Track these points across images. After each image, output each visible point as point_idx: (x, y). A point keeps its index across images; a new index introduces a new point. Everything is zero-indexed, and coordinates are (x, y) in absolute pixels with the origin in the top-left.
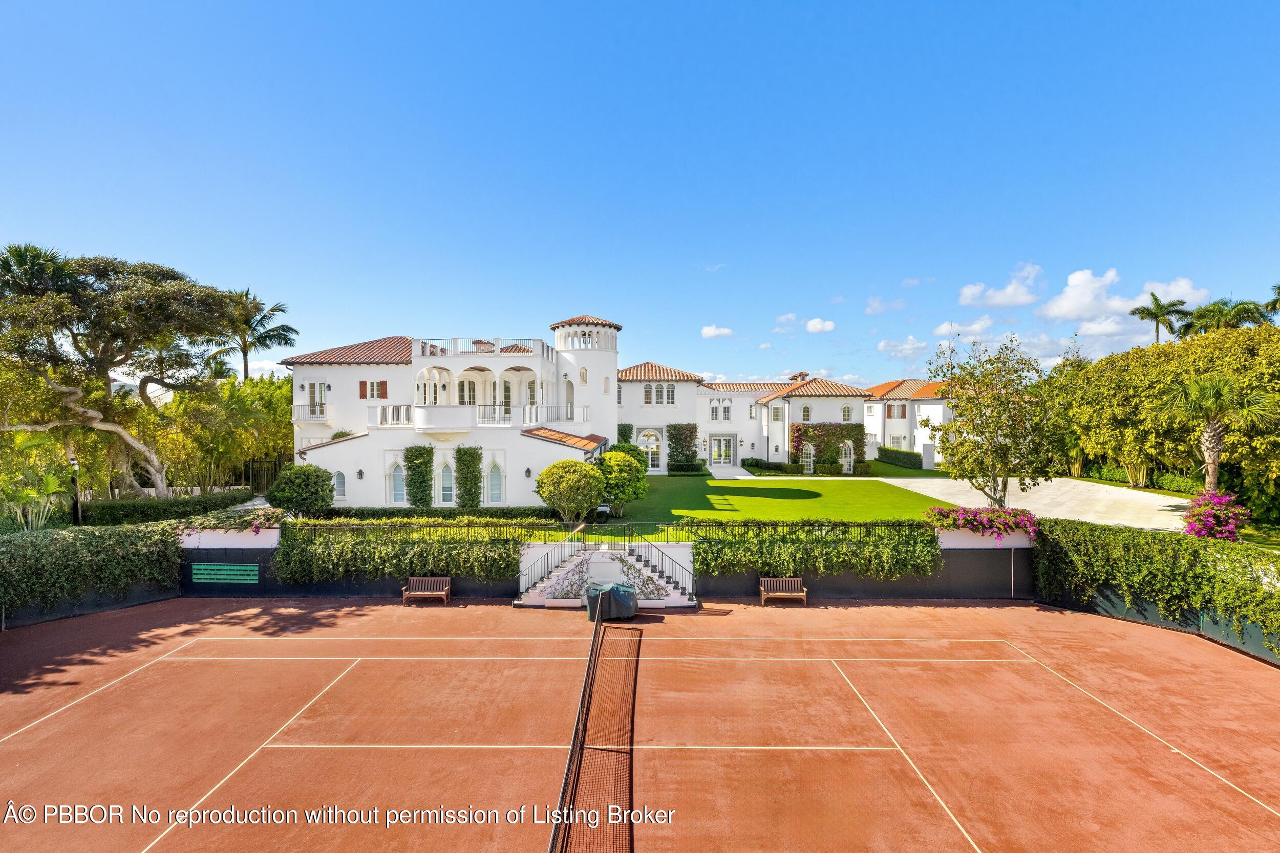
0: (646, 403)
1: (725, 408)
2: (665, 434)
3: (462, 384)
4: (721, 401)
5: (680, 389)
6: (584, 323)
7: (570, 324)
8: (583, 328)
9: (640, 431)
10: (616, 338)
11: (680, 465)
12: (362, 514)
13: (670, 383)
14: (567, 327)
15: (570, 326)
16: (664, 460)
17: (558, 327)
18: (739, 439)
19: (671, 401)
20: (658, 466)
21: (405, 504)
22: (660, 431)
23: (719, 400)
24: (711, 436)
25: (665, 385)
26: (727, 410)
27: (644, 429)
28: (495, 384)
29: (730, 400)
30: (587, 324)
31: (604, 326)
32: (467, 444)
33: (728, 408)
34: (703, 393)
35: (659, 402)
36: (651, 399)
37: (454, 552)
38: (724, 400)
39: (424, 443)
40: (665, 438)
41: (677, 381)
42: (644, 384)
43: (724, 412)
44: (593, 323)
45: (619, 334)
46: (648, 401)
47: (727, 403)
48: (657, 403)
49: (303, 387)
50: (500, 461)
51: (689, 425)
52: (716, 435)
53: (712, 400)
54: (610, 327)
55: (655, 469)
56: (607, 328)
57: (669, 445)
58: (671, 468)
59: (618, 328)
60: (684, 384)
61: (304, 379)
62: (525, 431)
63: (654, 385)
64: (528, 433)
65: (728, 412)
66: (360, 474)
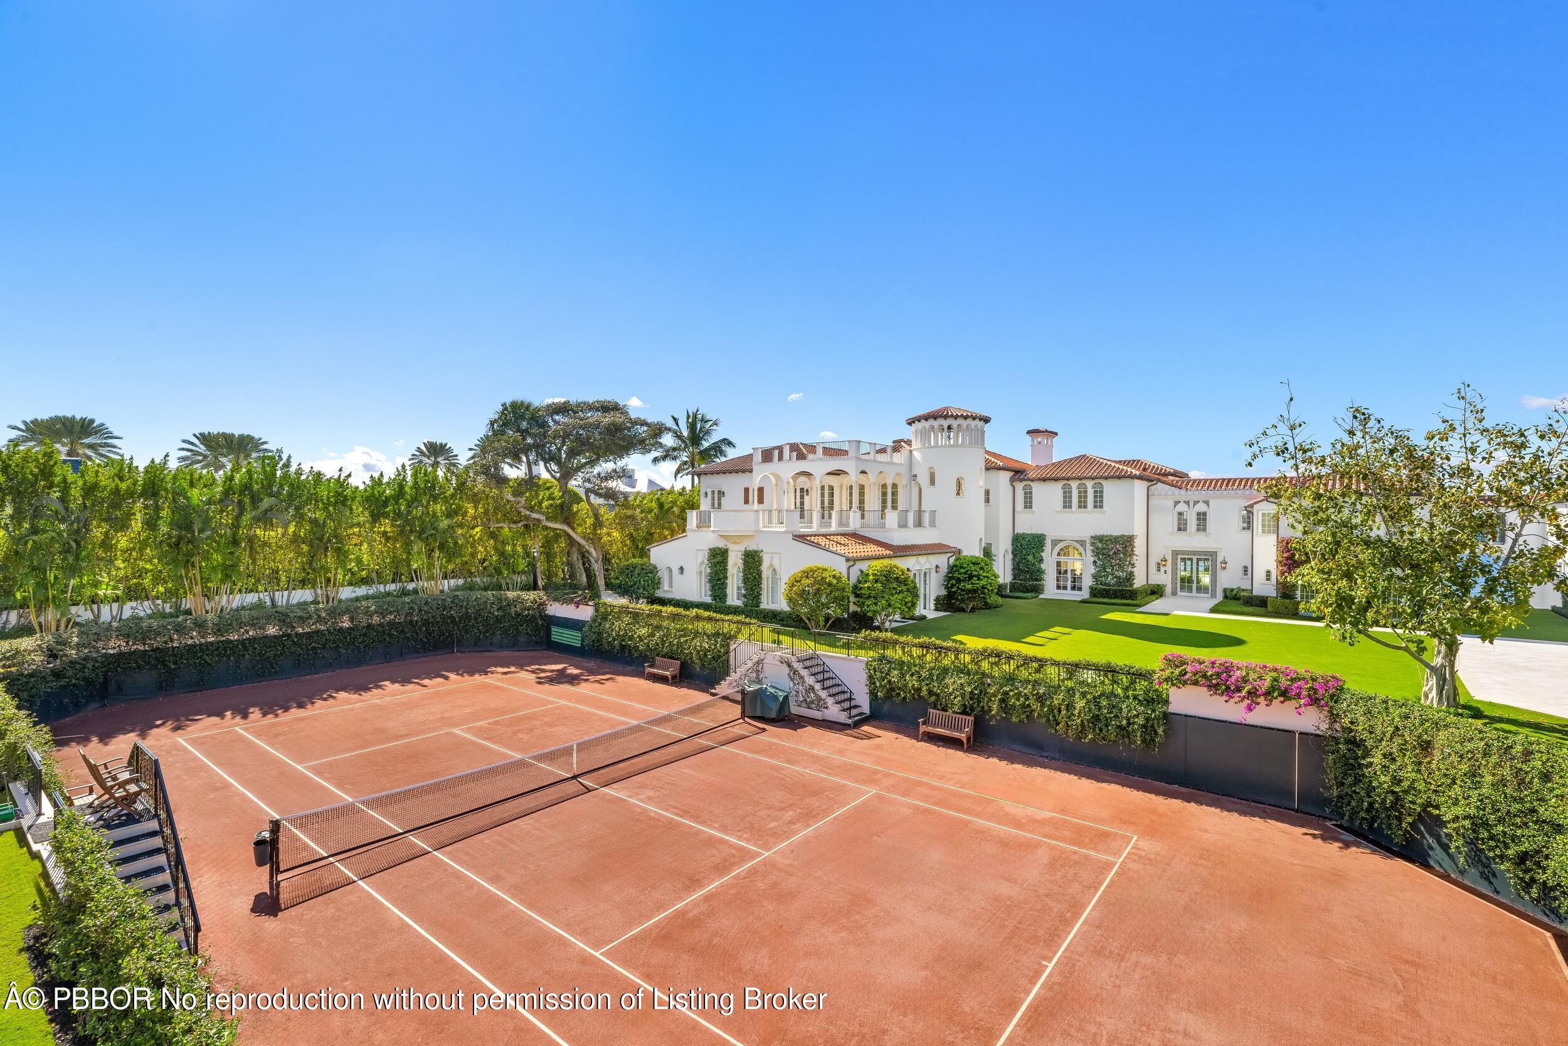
0: (1065, 507)
1: (1199, 514)
2: (1089, 548)
3: (823, 488)
4: (1191, 504)
5: (1109, 487)
6: (941, 416)
7: (926, 418)
8: (941, 421)
9: (1055, 543)
10: (983, 432)
11: (1105, 590)
12: (678, 603)
13: (1096, 481)
14: (923, 421)
15: (926, 420)
16: (1087, 582)
17: (914, 422)
18: (1220, 559)
19: (1099, 504)
20: (1080, 589)
21: (709, 600)
22: (1082, 543)
23: (1187, 503)
24: (1175, 553)
25: (1090, 484)
26: (1202, 517)
27: (1061, 541)
28: (851, 487)
29: (1207, 503)
30: (946, 417)
31: (966, 418)
32: (752, 547)
33: (1205, 514)
34: (1163, 493)
35: (1082, 504)
36: (1070, 502)
37: (682, 640)
38: (1196, 503)
39: (721, 544)
40: (1089, 553)
41: (1106, 478)
42: (1060, 484)
43: (1198, 519)
44: (952, 416)
45: (987, 427)
46: (1067, 504)
47: (1201, 507)
48: (1080, 507)
49: (706, 493)
50: (776, 565)
51: (1122, 536)
52: (1183, 552)
53: (1177, 503)
54: (974, 419)
55: (1076, 592)
56: (970, 421)
57: (1095, 562)
58: (1094, 592)
59: (986, 420)
60: (1117, 482)
61: (707, 487)
62: (796, 536)
63: (1074, 485)
64: (801, 538)
65: (1205, 519)
66: (682, 569)
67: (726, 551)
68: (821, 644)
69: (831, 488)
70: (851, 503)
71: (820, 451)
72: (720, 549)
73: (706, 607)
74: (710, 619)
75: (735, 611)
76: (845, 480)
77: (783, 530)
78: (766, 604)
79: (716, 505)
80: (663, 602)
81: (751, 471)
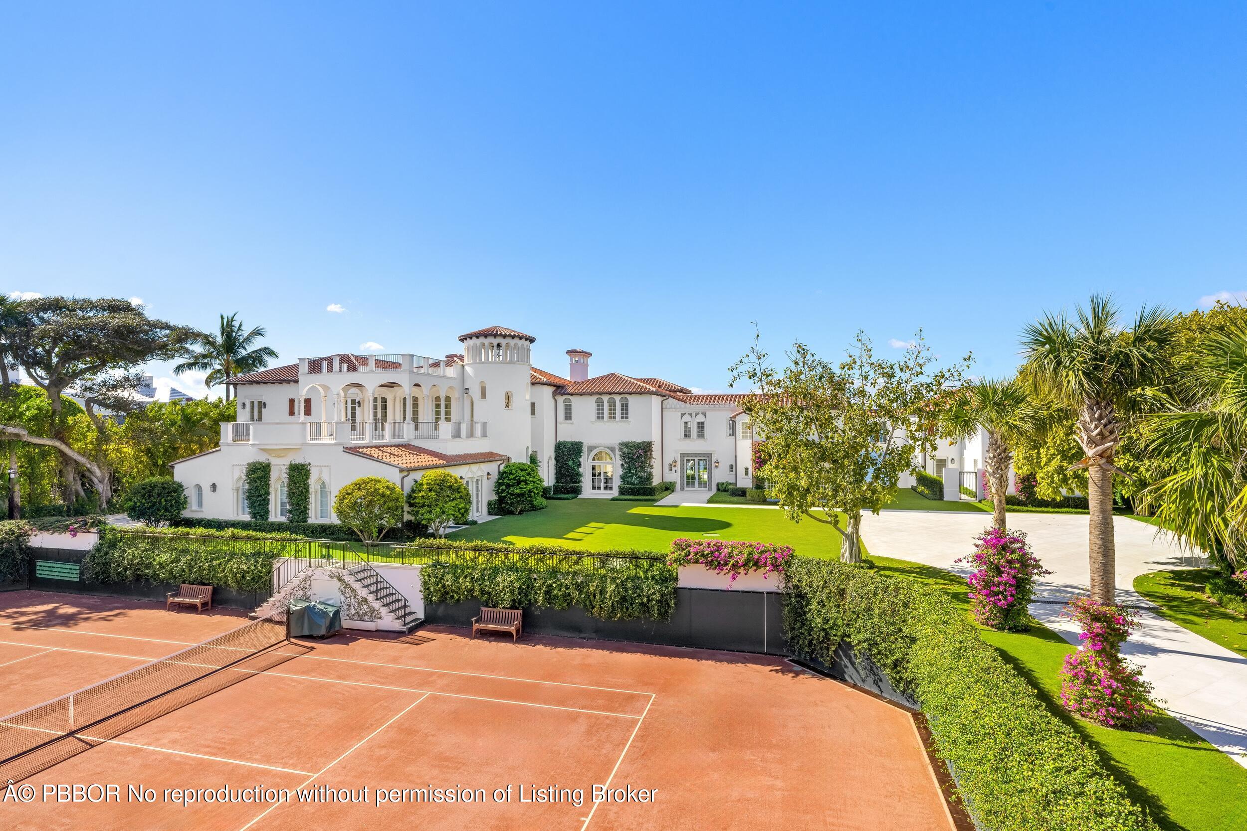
0: (598, 418)
1: (699, 423)
2: (618, 453)
3: (375, 400)
4: (694, 415)
5: (632, 400)
6: (491, 335)
7: (477, 335)
8: (490, 340)
9: (590, 449)
10: (529, 351)
11: (630, 488)
13: (623, 396)
14: (474, 338)
15: (477, 337)
16: (617, 483)
17: (466, 339)
18: (714, 460)
19: (625, 416)
20: (611, 489)
21: (247, 518)
22: (612, 449)
23: (691, 414)
24: (683, 455)
25: (617, 398)
26: (701, 425)
27: (595, 447)
29: (704, 414)
30: (495, 336)
31: (513, 337)
32: (298, 460)
33: (703, 423)
34: (673, 406)
35: (612, 416)
36: (603, 414)
37: (215, 563)
38: (697, 414)
39: (262, 458)
40: (618, 457)
41: (630, 393)
42: (595, 398)
43: (699, 428)
44: (501, 335)
45: (532, 346)
46: (600, 416)
47: (700, 418)
48: (610, 418)
49: (244, 405)
50: (325, 477)
51: (643, 442)
52: (688, 455)
53: (683, 414)
54: (521, 338)
55: (608, 491)
56: (516, 340)
57: (622, 465)
58: (622, 491)
59: (532, 340)
60: (638, 397)
61: (246, 397)
62: (347, 448)
63: (605, 398)
64: (353, 450)
65: (703, 428)
66: (214, 486)
67: (269, 465)
68: (374, 555)
69: (384, 400)
70: (405, 414)
71: (372, 363)
72: (260, 464)
73: (245, 526)
74: (249, 538)
75: (279, 528)
76: (399, 393)
77: (333, 442)
78: (314, 518)
79: (256, 417)
80: (190, 523)
81: (296, 382)
